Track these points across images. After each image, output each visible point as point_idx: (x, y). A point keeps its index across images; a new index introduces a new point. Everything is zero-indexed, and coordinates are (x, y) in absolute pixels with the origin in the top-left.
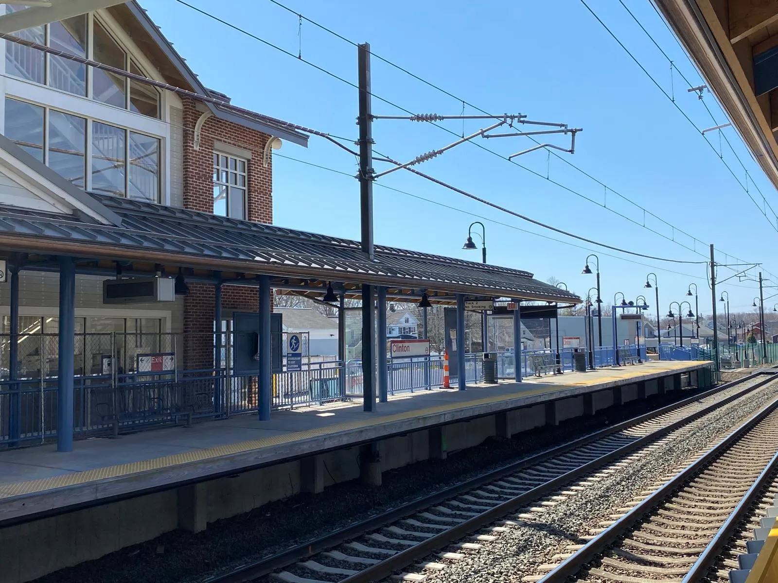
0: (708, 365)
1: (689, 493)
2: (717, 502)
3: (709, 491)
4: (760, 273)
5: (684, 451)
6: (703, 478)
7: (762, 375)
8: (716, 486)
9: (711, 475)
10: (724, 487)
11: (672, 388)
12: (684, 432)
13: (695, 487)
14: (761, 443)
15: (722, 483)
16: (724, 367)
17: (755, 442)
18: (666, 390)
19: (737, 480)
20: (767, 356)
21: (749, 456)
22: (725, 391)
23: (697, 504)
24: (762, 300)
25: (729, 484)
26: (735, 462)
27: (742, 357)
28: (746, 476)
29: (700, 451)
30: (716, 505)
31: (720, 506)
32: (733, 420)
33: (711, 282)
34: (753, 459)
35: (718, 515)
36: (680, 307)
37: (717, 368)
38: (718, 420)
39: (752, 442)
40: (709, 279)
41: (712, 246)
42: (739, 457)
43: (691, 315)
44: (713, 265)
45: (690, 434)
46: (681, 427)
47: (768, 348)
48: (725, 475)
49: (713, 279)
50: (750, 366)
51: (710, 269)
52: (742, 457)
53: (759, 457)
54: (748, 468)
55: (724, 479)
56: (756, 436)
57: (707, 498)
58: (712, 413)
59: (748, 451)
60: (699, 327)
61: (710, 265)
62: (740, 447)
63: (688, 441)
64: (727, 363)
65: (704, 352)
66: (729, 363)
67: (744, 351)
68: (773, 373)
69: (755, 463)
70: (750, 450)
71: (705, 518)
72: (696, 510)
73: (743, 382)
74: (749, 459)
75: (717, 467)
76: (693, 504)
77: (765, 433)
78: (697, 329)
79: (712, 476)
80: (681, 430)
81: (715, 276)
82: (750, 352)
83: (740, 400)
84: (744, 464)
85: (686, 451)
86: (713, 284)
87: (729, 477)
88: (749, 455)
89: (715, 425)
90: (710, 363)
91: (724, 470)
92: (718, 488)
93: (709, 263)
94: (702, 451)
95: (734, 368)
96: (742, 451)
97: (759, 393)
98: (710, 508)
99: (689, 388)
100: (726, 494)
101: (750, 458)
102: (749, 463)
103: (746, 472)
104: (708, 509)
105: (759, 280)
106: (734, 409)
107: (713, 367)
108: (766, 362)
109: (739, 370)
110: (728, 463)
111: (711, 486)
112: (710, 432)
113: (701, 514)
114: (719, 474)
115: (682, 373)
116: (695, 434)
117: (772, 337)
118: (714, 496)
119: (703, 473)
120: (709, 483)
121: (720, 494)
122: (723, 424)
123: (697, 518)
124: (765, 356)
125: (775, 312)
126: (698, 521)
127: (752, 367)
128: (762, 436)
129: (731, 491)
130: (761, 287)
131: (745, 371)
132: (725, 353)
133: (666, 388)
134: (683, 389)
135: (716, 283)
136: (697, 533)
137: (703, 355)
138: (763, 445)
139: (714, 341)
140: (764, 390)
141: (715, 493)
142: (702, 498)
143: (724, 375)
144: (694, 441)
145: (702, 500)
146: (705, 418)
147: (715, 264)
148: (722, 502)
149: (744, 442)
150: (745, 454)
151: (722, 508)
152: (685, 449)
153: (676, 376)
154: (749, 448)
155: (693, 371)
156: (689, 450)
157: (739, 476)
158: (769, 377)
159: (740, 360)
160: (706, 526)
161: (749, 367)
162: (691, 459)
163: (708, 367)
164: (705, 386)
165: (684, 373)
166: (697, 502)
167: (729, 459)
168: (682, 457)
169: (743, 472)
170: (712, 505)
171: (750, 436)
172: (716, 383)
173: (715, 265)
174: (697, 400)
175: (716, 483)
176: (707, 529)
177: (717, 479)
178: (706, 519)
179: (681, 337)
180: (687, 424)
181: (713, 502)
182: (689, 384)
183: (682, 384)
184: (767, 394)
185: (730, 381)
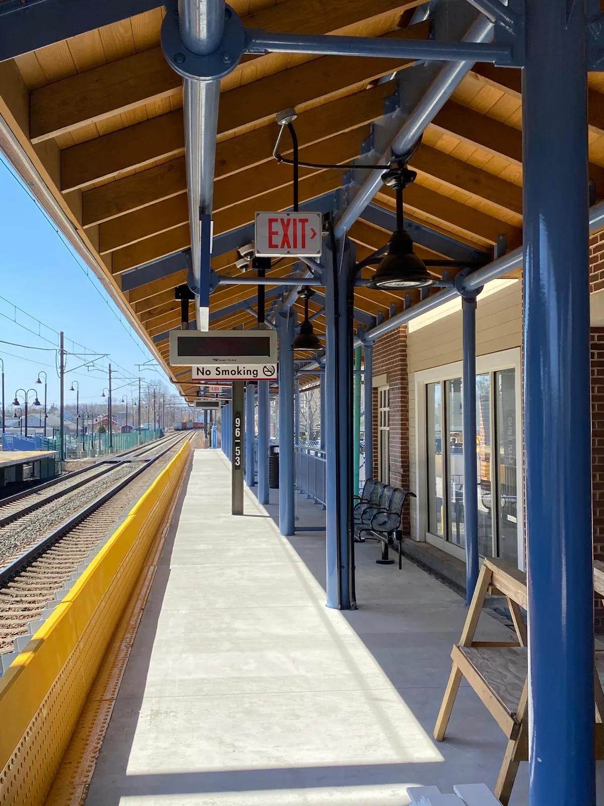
0: (51, 455)
1: (5, 594)
2: (34, 602)
3: (28, 590)
4: (110, 365)
5: (10, 547)
6: (24, 576)
7: (106, 464)
8: (37, 583)
9: (34, 572)
10: (44, 584)
11: (13, 479)
12: (14, 527)
13: (14, 588)
14: (91, 533)
15: (43, 580)
16: (70, 456)
17: (86, 533)
18: (6, 482)
19: (59, 575)
20: (113, 445)
21: (77, 548)
22: (66, 481)
23: (12, 606)
24: (110, 391)
25: (51, 580)
26: (62, 555)
27: (88, 447)
28: (69, 570)
29: (28, 546)
30: (32, 605)
31: (36, 605)
32: (68, 511)
33: (59, 370)
34: (80, 551)
35: (32, 617)
36: (26, 394)
37: (62, 457)
38: (53, 512)
39: (83, 533)
40: (58, 367)
41: (62, 333)
42: (67, 550)
43: (37, 403)
44: (62, 353)
45: (21, 528)
46: (13, 522)
47: (115, 439)
48: (48, 571)
49: (62, 367)
50: (96, 456)
51: (59, 357)
52: (69, 549)
53: (86, 547)
54: (73, 561)
55: (47, 575)
56: (88, 526)
57: (24, 599)
58: (48, 505)
59: (77, 543)
60: (46, 416)
61: (60, 353)
62: (70, 539)
63: (16, 536)
64: (73, 453)
65: (48, 442)
66: (75, 453)
67: (91, 442)
68: (116, 462)
69: (81, 555)
70: (79, 541)
71: (17, 621)
72: (10, 613)
73: (86, 471)
74: (77, 551)
75: (42, 562)
76: (9, 606)
77: (98, 523)
78: (45, 419)
79: (35, 574)
80: (12, 525)
81: (64, 365)
82: (97, 442)
83: (80, 490)
84: (70, 557)
85: (13, 548)
86: (62, 373)
87: (52, 573)
88: (77, 546)
89: (48, 518)
90: (54, 453)
91: (49, 566)
92: (39, 586)
93: (58, 351)
94: (30, 546)
95: (80, 458)
96: (71, 542)
97: (99, 482)
98: (25, 609)
99: (31, 479)
100: (46, 592)
101: (77, 549)
102: (76, 555)
103: (71, 565)
104: (22, 611)
105: (108, 372)
106: (71, 500)
107: (57, 456)
108: (112, 452)
109: (85, 459)
110: (54, 556)
111: (32, 584)
112: (42, 525)
113: (14, 617)
114: (43, 570)
115: (25, 463)
116: (26, 528)
117: (120, 427)
118: (32, 595)
119: (26, 571)
120: (31, 581)
121: (40, 592)
122: (57, 516)
123: (9, 622)
124: (111, 446)
125: (123, 403)
126: (10, 625)
127: (97, 457)
128: (94, 526)
129: (51, 588)
130: (110, 378)
131: (90, 461)
132: (72, 443)
133: (6, 480)
134: (25, 480)
135: (64, 372)
136: (4, 640)
137: (49, 445)
138: (93, 535)
139: (61, 430)
140: (104, 479)
141: (35, 592)
142: (18, 599)
143: (69, 465)
144: (22, 535)
145: (17, 602)
146: (40, 511)
147: (64, 352)
148: (40, 601)
149: (75, 533)
150: (73, 546)
151: (38, 608)
152: (12, 545)
153: (18, 467)
154: (79, 540)
155: (36, 461)
156: (16, 546)
157: (63, 570)
158: (112, 465)
159: (87, 450)
160: (16, 631)
161: (94, 457)
162: (15, 555)
163: (52, 456)
164: (48, 477)
165: (27, 463)
166: (13, 604)
167: (56, 552)
168: (7, 554)
169: (68, 565)
170: (27, 605)
171: (82, 527)
172: (60, 473)
173: (65, 354)
174: (36, 492)
175: (39, 580)
176: (17, 633)
177: (40, 575)
178: (18, 623)
179: (26, 427)
180: (20, 518)
181: (30, 603)
182: (33, 475)
183: (25, 475)
184: (107, 482)
185: (74, 471)
